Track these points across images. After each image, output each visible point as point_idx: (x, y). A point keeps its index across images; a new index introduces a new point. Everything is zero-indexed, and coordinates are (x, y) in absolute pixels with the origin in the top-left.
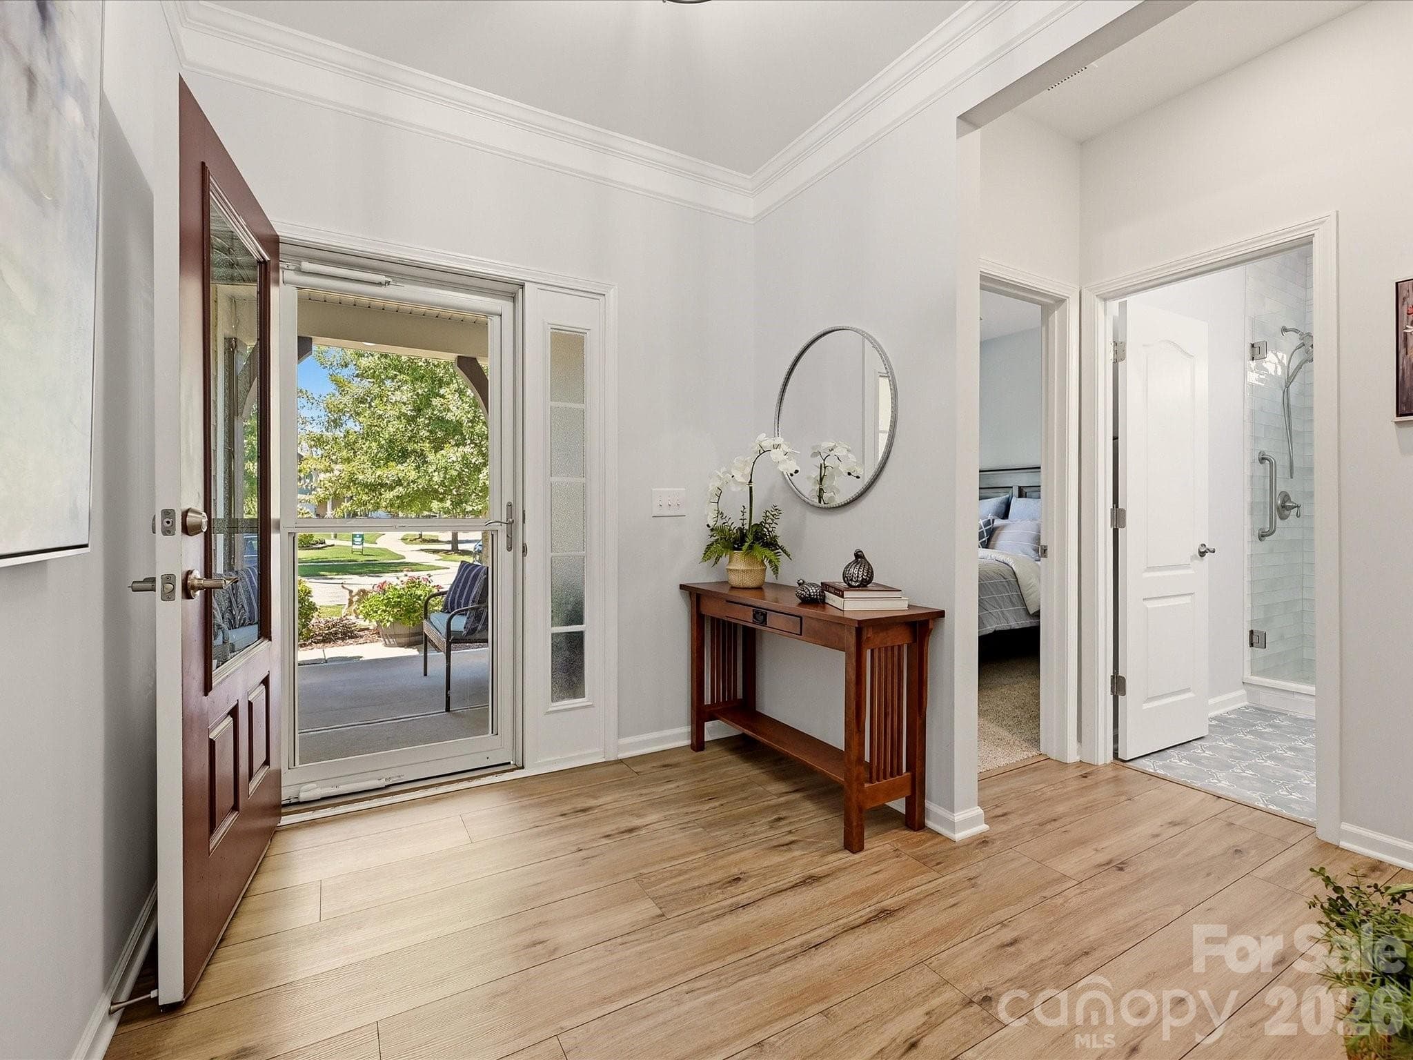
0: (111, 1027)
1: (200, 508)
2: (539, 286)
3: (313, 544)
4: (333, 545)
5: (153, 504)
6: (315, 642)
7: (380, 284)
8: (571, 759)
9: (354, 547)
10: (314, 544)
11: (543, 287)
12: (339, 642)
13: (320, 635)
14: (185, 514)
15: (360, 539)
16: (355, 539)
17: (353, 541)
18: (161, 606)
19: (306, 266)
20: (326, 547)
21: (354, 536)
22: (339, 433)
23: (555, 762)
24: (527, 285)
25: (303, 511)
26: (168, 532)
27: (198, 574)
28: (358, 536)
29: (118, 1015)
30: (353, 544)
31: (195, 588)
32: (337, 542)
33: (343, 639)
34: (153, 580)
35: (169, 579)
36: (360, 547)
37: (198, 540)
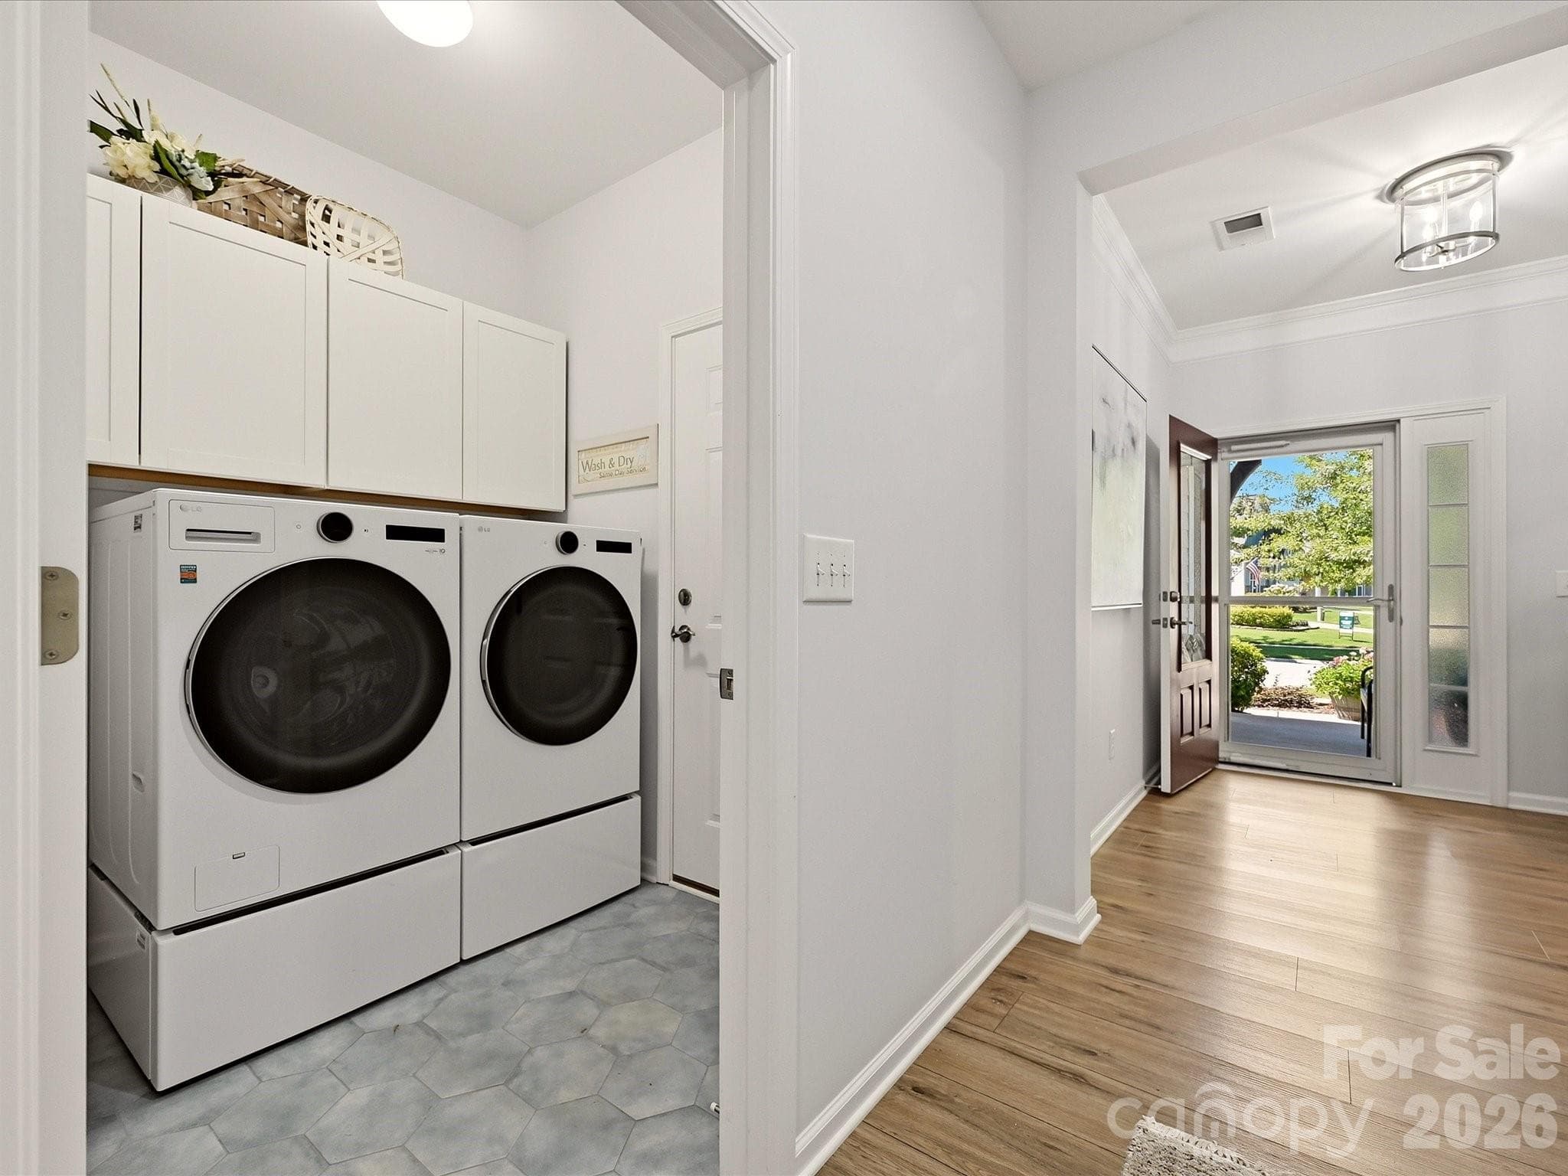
0: (1144, 793)
1: (1177, 591)
2: (1414, 418)
3: (1293, 626)
4: (1318, 628)
5: (1159, 590)
6: (1272, 706)
7: (1282, 446)
8: (1470, 796)
9: (1342, 630)
10: (1295, 626)
11: (1417, 418)
12: (1295, 709)
13: (1276, 700)
14: (1171, 593)
15: (1350, 622)
16: (1342, 621)
17: (1341, 624)
18: (1163, 630)
19: (1234, 448)
20: (1308, 629)
21: (1342, 618)
22: (1311, 509)
23: (1456, 794)
24: (1402, 420)
25: (1284, 590)
26: (1165, 600)
27: (1176, 619)
28: (1347, 618)
29: (1148, 789)
30: (1341, 627)
31: (1175, 624)
32: (1322, 625)
33: (1298, 707)
34: (1159, 620)
35: (1165, 619)
36: (1350, 631)
37: (1175, 604)
